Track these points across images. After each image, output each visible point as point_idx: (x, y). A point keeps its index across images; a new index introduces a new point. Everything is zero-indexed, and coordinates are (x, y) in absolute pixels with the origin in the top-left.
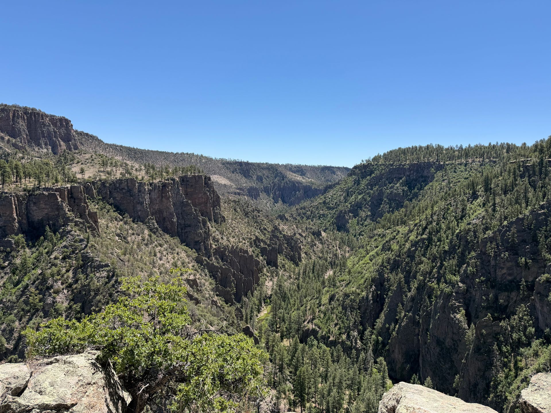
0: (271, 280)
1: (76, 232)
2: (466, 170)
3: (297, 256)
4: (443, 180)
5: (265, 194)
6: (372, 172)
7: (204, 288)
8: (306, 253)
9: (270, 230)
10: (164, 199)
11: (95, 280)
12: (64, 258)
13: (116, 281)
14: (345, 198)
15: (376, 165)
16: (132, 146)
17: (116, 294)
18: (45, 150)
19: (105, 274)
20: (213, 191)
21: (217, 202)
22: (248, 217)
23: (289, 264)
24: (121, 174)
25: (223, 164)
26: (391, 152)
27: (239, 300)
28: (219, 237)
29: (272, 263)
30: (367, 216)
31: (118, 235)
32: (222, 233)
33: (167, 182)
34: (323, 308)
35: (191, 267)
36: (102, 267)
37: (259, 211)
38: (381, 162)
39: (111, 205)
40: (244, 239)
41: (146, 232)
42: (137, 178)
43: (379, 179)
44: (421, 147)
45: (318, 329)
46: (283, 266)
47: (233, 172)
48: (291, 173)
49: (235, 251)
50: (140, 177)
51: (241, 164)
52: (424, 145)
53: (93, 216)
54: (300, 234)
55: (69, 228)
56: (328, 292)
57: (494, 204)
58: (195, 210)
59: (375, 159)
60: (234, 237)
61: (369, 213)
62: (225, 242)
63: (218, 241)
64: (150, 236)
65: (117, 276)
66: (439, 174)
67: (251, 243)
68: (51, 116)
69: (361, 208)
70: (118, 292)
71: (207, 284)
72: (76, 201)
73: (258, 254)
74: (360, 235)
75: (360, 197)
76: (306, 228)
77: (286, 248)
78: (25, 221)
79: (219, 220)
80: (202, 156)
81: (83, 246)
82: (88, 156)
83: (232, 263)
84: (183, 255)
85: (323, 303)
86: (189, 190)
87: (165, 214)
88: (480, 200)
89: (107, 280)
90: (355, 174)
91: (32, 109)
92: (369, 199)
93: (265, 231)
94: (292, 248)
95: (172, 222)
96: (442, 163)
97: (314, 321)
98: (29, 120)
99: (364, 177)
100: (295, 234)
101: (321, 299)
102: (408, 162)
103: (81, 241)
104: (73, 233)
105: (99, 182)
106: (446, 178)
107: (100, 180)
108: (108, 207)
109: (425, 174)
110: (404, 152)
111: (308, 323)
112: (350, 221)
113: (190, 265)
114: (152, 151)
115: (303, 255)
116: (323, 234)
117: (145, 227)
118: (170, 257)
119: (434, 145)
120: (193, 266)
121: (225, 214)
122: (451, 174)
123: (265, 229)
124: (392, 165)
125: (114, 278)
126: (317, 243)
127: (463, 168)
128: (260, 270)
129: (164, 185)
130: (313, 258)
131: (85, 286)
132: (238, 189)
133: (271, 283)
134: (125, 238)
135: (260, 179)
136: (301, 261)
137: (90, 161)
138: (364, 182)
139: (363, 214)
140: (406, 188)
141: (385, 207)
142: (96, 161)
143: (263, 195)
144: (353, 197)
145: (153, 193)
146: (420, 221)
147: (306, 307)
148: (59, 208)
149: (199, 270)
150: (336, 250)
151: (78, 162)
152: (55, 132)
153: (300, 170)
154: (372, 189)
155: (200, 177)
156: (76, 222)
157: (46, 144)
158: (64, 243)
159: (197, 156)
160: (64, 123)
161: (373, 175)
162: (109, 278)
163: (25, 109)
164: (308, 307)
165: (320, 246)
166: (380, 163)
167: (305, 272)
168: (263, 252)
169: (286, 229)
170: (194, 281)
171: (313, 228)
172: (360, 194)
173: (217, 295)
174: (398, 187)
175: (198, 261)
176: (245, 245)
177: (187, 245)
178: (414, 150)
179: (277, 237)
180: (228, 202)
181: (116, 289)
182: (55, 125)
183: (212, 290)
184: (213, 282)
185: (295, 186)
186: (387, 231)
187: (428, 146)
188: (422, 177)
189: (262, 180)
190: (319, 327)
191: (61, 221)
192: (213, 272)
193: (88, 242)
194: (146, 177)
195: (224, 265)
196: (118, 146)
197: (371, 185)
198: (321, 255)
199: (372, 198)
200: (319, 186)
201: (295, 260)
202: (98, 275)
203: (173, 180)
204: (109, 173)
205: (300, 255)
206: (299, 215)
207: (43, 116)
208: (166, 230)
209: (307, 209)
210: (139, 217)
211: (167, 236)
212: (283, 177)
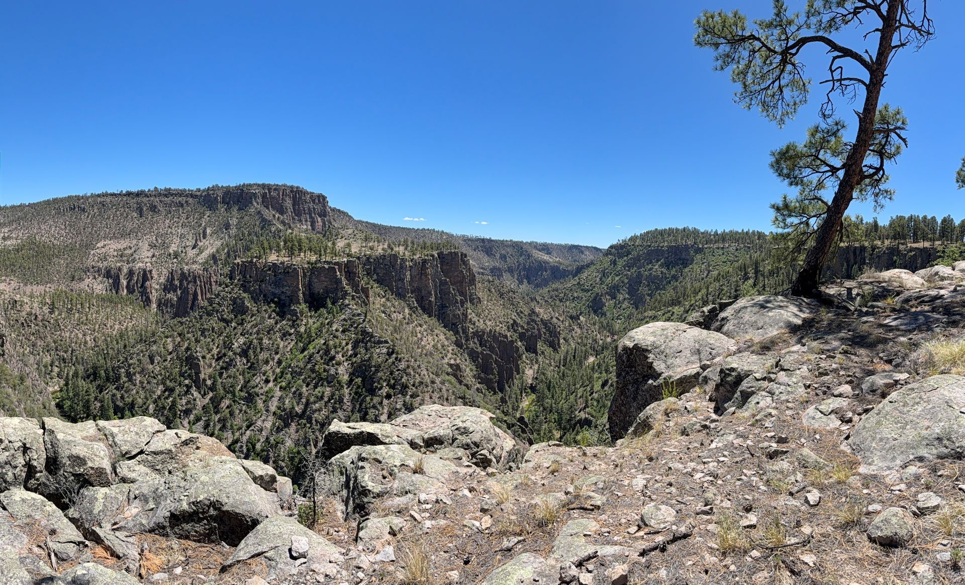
0: (531, 368)
1: (355, 307)
2: (723, 254)
3: (556, 342)
4: (703, 263)
5: (509, 274)
6: (629, 253)
7: (465, 375)
8: (564, 339)
9: (526, 313)
10: (423, 277)
11: (375, 356)
12: (343, 331)
13: (396, 358)
14: (601, 279)
15: (633, 245)
16: (376, 223)
17: (397, 373)
18: (305, 227)
19: (385, 350)
20: (470, 268)
21: (472, 281)
22: (503, 298)
23: (548, 350)
24: (383, 249)
25: (465, 241)
26: (648, 233)
27: (502, 390)
28: (475, 319)
29: (531, 348)
30: (625, 299)
31: (384, 312)
32: (478, 315)
33: (426, 258)
34: (595, 396)
35: (451, 351)
36: (381, 342)
37: (514, 292)
38: (638, 242)
39: (374, 281)
40: (500, 322)
41: (407, 311)
42: (399, 253)
43: (637, 259)
44: (677, 230)
45: (592, 418)
46: (543, 353)
47: (475, 250)
48: (538, 252)
49: (494, 335)
50: (401, 253)
51: (483, 240)
52: (681, 227)
53: (365, 291)
54: (557, 318)
55: (347, 302)
56: (599, 378)
57: (764, 286)
58: (454, 290)
59: (631, 239)
60: (490, 320)
61: (627, 296)
62: (481, 325)
63: (474, 324)
64: (411, 315)
65: (397, 353)
66: (699, 256)
67: (508, 328)
68: (311, 193)
69: (618, 291)
70: (398, 370)
71: (468, 369)
72: (351, 275)
73: (516, 340)
74: (617, 319)
75: (617, 278)
76: (563, 312)
77: (545, 334)
78: (307, 293)
79: (475, 301)
80: (443, 232)
81: (361, 321)
82: (350, 231)
83: (491, 349)
84: (442, 337)
85: (595, 391)
86: (444, 268)
87: (423, 292)
88: (751, 281)
89: (387, 357)
90: (611, 254)
91: (297, 187)
92: (626, 281)
93: (522, 315)
94: (551, 332)
95: (430, 301)
96: (700, 246)
97: (587, 410)
98: (294, 198)
99: (621, 257)
100: (552, 318)
101: (593, 386)
102: (666, 244)
103: (359, 315)
104: (351, 306)
105: (364, 258)
106: (705, 261)
107: (365, 255)
108: (371, 282)
109: (683, 256)
110: (662, 233)
111: (580, 412)
112: (607, 304)
113: (450, 349)
114: (394, 227)
115: (562, 341)
116: (581, 318)
117: (406, 305)
118: (430, 338)
119: (690, 228)
120: (453, 350)
121: (480, 295)
122: (710, 258)
123: (522, 312)
124: (650, 246)
125: (394, 356)
126: (575, 327)
127: (721, 252)
128: (520, 357)
129: (425, 262)
130: (572, 344)
131: (365, 361)
132: (482, 268)
133: (531, 372)
134: (389, 315)
135: (503, 257)
136: (560, 347)
137: (352, 236)
138: (621, 263)
139: (620, 297)
140: (664, 270)
141: (643, 290)
142: (357, 236)
143: (506, 276)
144: (610, 279)
145: (412, 270)
146: (696, 301)
147: (576, 396)
148: (338, 282)
149: (459, 355)
150: (596, 335)
151: (342, 238)
152: (314, 209)
153: (546, 248)
154: (629, 271)
155: (456, 253)
156: (353, 296)
157: (306, 221)
158: (343, 317)
159: (438, 232)
160: (322, 199)
161: (630, 256)
162: (390, 354)
163: (292, 187)
164: (579, 396)
165: (579, 331)
166: (637, 244)
167: (565, 359)
168: (522, 337)
169: (543, 313)
170: (458, 366)
171: (571, 311)
172: (617, 276)
173: (479, 383)
174: (657, 269)
175: (458, 344)
176: (502, 329)
177: (445, 327)
178: (670, 232)
179: (535, 321)
180: (483, 282)
181: (397, 367)
182: (314, 201)
183: (474, 376)
184: (474, 368)
185: (542, 266)
186: (659, 313)
187: (684, 229)
188: (680, 259)
189: (506, 259)
190: (592, 416)
191: (340, 294)
192: (473, 356)
193: (366, 317)
194: (406, 253)
195: (484, 350)
196: (363, 222)
197: (629, 266)
198: (580, 341)
199: (630, 280)
200: (567, 267)
201: (554, 346)
202: (378, 351)
203: (433, 256)
204: (372, 248)
205: (559, 340)
206: (551, 298)
207: (305, 193)
208: (424, 310)
209: (560, 291)
210: (400, 294)
211: (425, 316)
212: (529, 256)
